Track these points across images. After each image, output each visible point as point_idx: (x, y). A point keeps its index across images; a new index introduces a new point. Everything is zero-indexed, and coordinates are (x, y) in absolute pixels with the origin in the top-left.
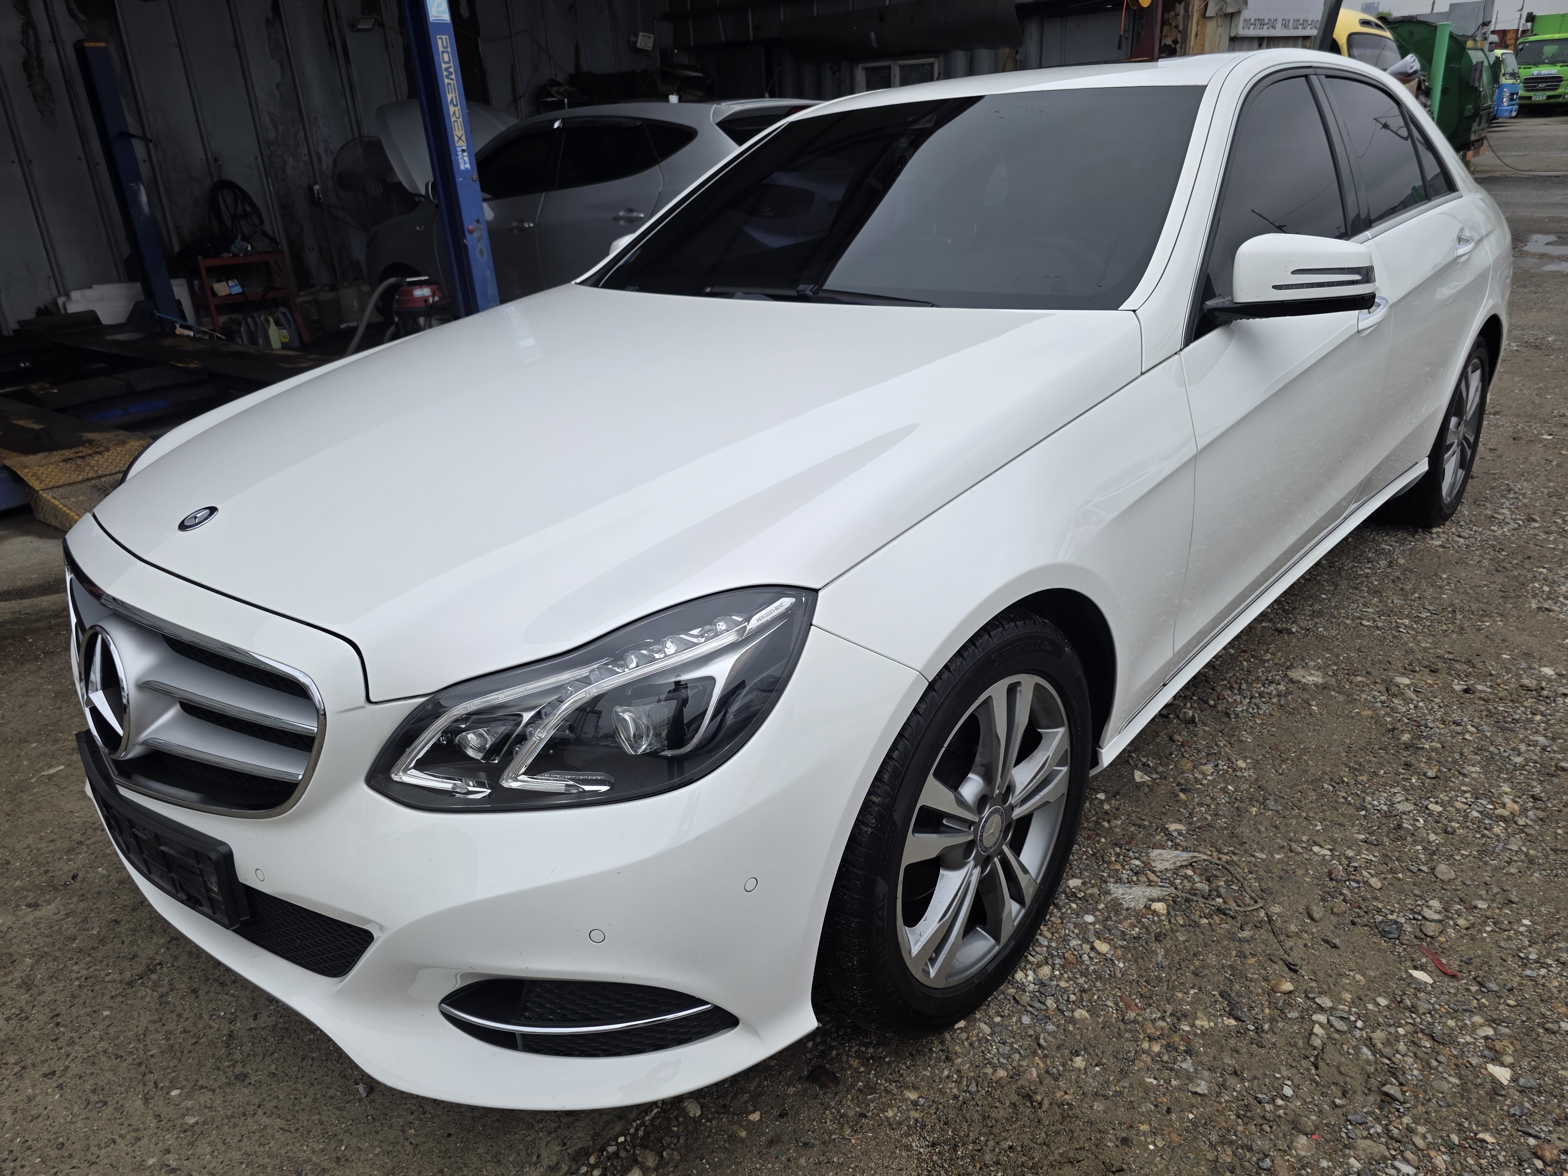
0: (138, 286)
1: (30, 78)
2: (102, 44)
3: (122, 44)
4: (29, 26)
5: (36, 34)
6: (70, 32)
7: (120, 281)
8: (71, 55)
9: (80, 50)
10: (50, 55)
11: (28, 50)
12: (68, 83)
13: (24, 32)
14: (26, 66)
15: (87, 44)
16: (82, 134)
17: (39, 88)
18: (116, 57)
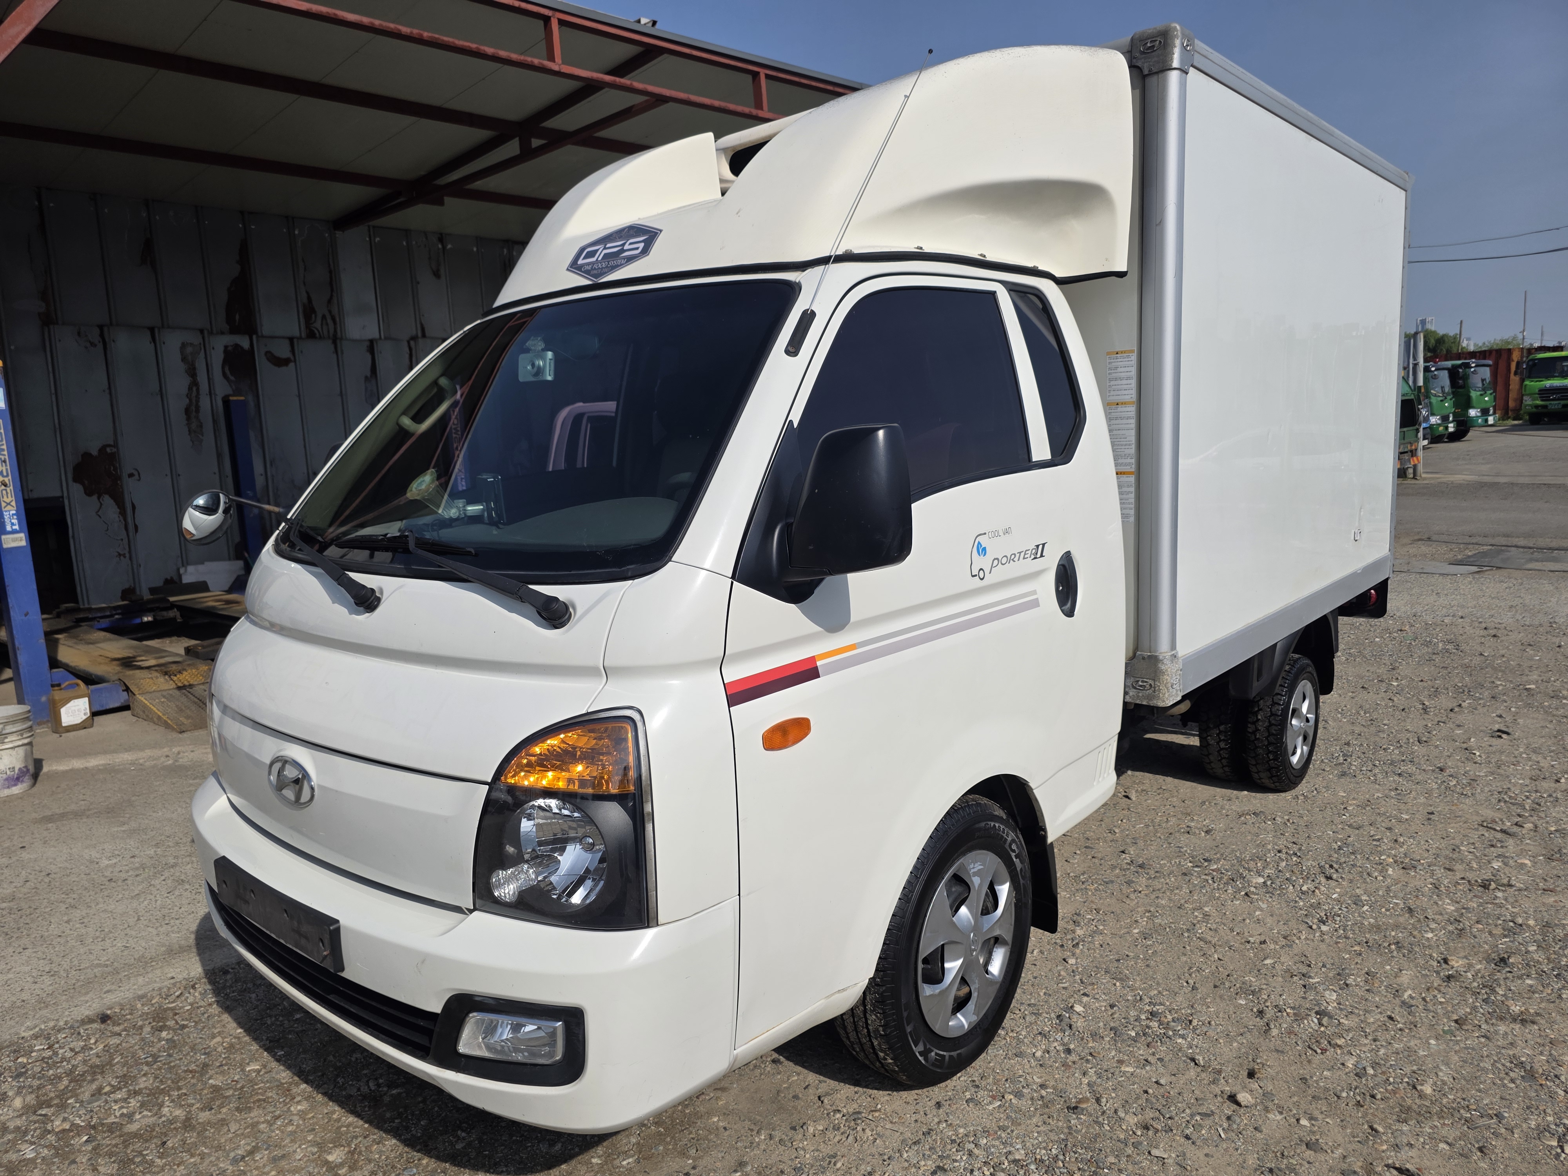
0: (240, 563)
1: (188, 418)
2: (242, 398)
3: (258, 396)
4: (194, 384)
5: (198, 390)
6: (222, 388)
7: (230, 559)
8: (220, 403)
9: (226, 402)
10: (205, 403)
11: (190, 400)
12: (215, 421)
13: (190, 389)
14: (187, 411)
15: (231, 398)
16: (219, 456)
17: (194, 426)
18: (252, 404)
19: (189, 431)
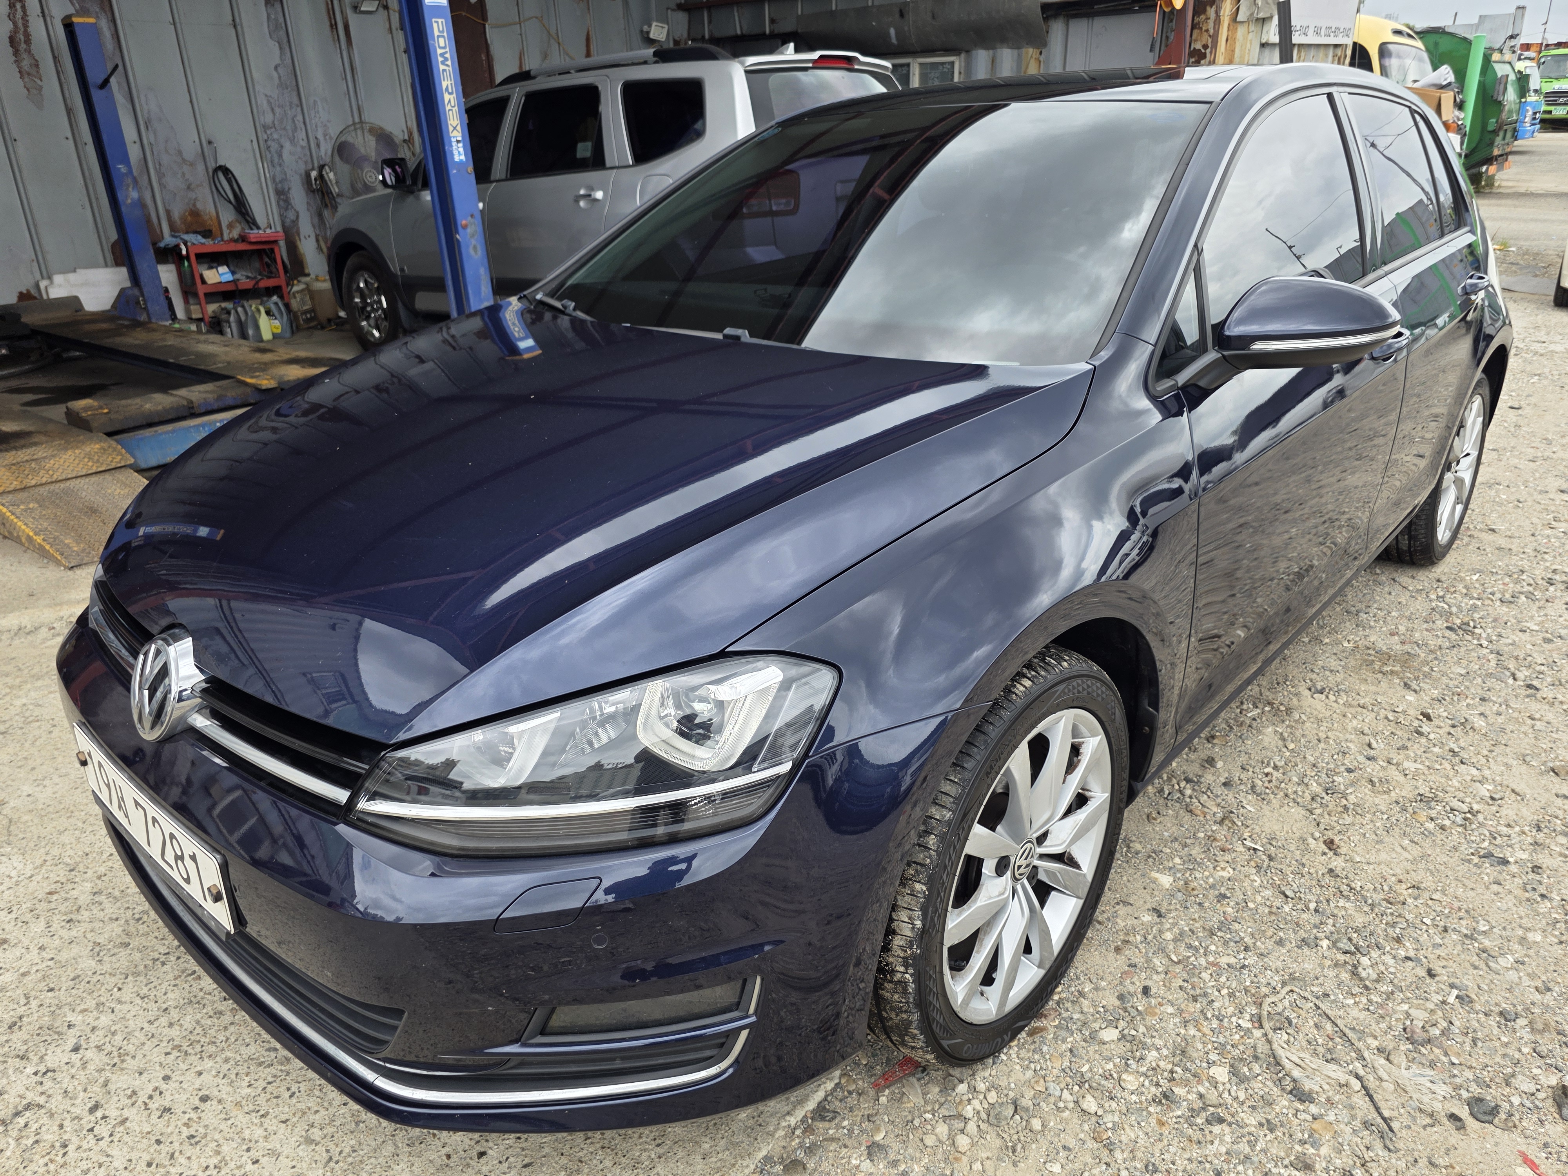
0: (124, 271)
1: (16, 53)
3: (114, 21)
5: (23, 7)
7: (106, 266)
8: (60, 29)
9: (69, 27)
10: (37, 27)
11: (15, 24)
12: (55, 56)
14: (12, 40)
15: (75, 20)
16: (69, 111)
17: (26, 63)
18: (107, 33)
19: (20, 72)
